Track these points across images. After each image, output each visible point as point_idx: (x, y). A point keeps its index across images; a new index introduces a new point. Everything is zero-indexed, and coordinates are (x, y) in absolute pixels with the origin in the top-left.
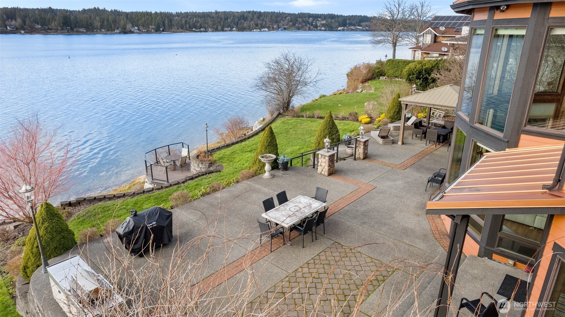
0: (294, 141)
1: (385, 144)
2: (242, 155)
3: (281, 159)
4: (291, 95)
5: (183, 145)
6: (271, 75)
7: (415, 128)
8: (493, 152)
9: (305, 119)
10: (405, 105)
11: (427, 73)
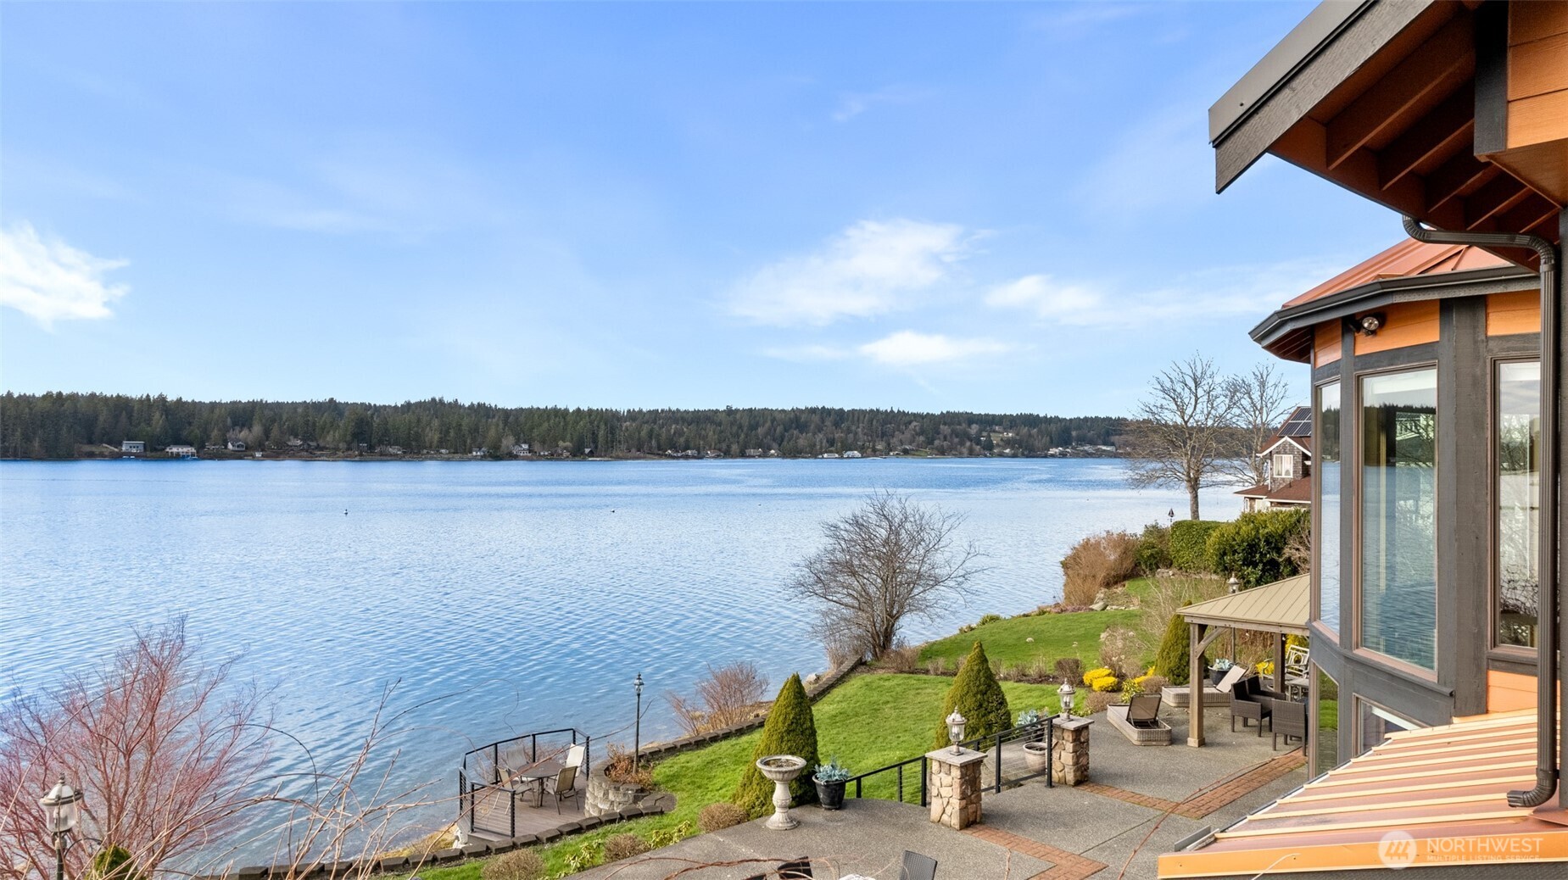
0: (889, 738)
1: (1146, 742)
2: (735, 770)
3: (825, 772)
4: (895, 612)
5: (574, 735)
6: (839, 555)
7: (1238, 697)
8: (1412, 730)
9: (931, 677)
10: (1197, 627)
11: (1273, 548)
